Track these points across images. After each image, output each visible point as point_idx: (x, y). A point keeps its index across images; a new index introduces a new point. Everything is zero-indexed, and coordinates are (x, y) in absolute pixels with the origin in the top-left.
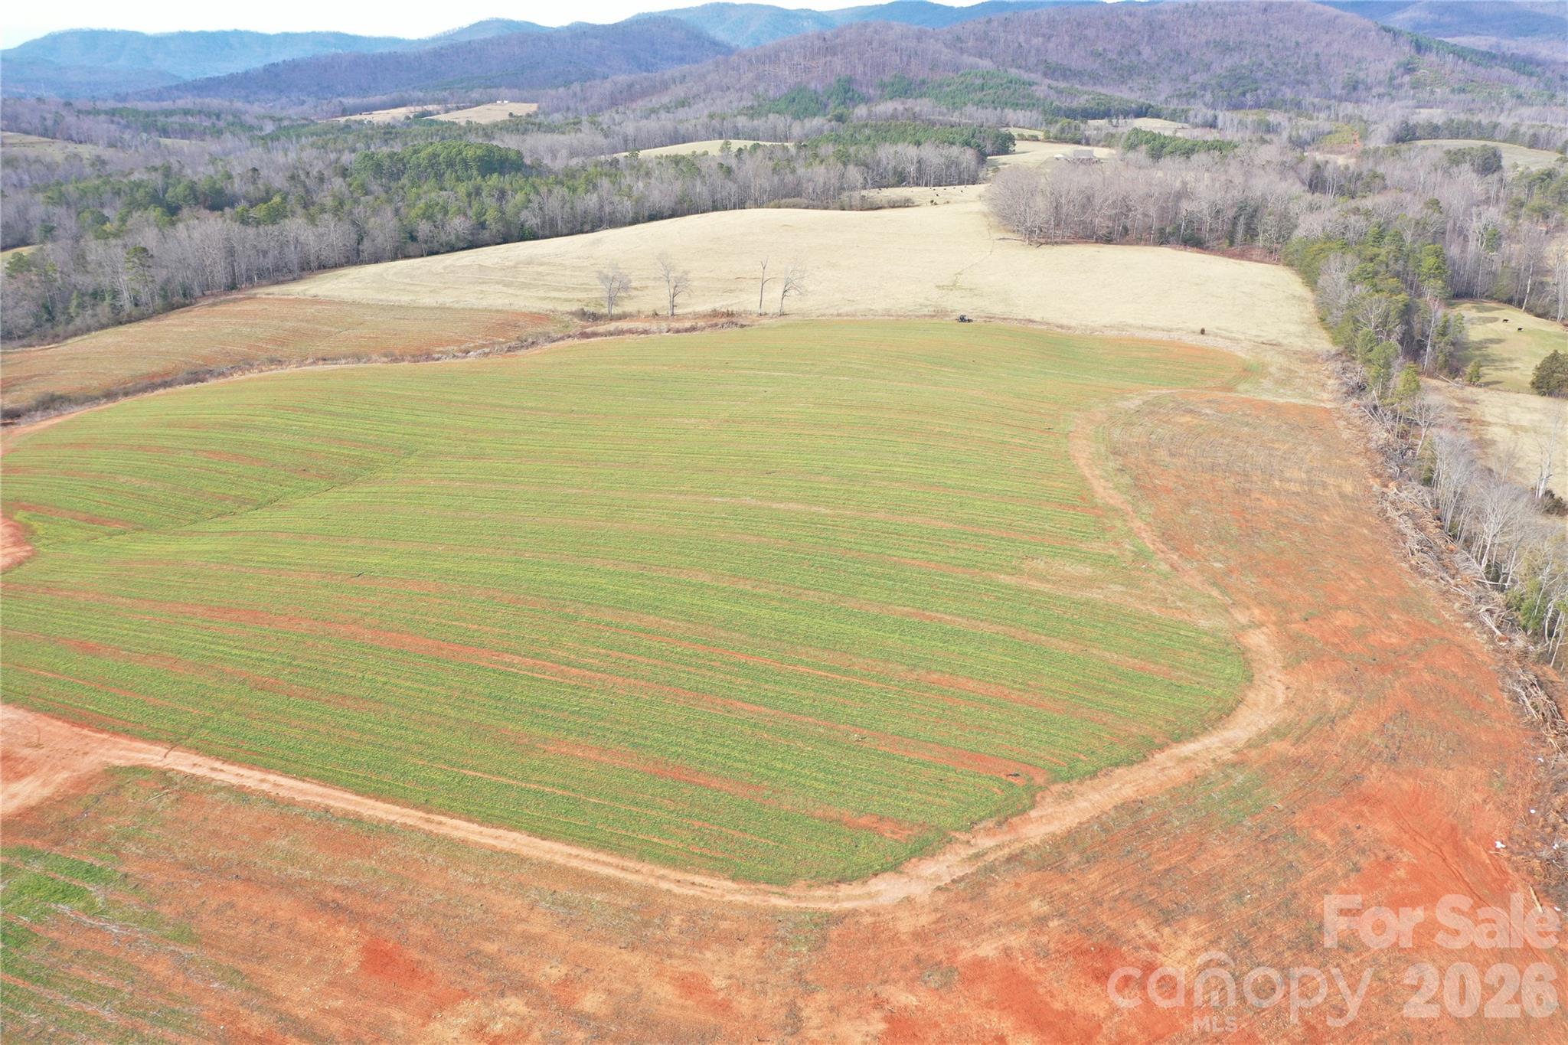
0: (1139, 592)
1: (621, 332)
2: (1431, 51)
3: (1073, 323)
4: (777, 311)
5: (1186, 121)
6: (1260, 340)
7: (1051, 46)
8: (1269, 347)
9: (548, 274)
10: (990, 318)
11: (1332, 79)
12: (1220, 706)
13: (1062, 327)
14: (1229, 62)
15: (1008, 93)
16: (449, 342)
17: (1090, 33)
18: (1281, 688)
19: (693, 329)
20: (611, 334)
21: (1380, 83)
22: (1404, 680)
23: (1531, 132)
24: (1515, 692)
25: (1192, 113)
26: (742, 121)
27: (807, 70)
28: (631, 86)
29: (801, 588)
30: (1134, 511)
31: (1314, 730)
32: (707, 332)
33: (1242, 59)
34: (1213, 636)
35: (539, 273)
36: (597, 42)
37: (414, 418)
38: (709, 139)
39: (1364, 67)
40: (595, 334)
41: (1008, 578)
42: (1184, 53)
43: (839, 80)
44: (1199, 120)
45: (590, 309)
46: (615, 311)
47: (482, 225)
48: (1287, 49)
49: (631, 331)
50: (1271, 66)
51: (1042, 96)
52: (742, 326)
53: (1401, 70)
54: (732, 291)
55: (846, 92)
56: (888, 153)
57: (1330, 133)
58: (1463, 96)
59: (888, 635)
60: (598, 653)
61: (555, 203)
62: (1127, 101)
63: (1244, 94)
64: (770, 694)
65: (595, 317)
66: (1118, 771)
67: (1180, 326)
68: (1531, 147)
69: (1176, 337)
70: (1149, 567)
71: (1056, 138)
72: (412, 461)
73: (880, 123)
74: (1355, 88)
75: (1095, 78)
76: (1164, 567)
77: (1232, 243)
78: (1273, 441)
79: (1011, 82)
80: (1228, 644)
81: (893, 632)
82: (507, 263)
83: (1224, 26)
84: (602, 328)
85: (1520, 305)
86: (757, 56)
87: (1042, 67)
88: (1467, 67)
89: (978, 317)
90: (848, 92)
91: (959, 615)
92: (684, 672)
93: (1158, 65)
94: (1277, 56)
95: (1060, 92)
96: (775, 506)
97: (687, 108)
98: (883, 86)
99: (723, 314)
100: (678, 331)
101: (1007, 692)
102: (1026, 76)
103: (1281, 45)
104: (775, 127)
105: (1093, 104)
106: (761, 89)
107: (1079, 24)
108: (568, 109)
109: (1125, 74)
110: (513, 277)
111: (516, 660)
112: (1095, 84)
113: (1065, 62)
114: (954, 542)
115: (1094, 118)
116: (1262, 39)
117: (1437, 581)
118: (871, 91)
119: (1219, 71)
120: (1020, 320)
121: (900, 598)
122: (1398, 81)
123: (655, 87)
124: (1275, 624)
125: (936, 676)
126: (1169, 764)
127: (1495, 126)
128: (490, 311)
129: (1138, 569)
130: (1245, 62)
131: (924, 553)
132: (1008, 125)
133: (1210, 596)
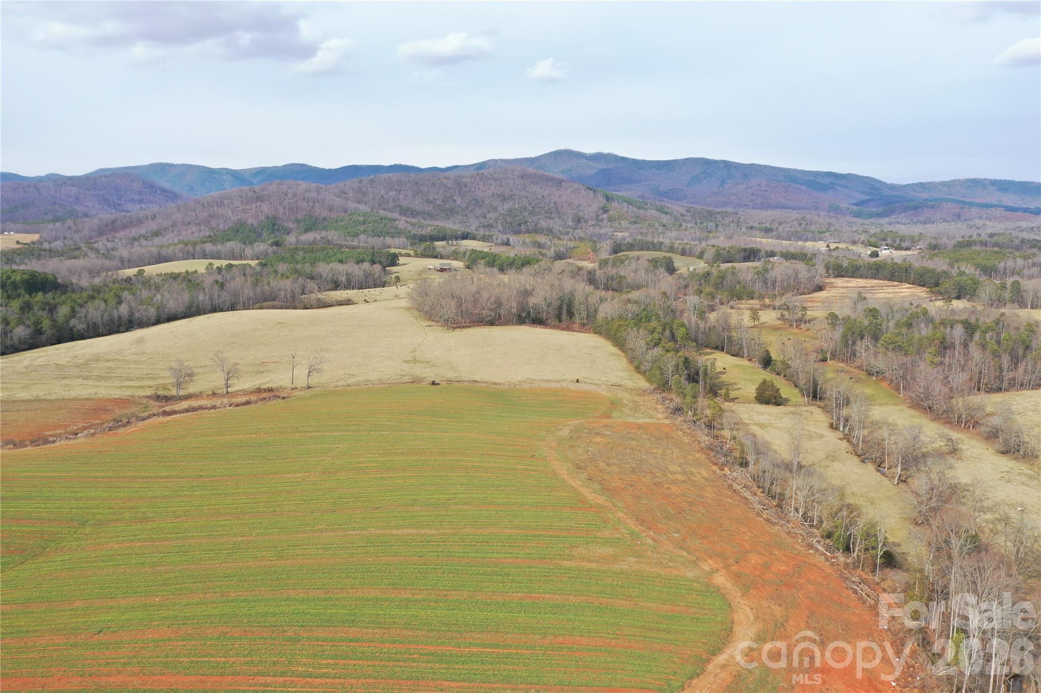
0: (646, 560)
1: (194, 409)
2: (614, 201)
3: (501, 381)
4: (305, 385)
5: (492, 242)
6: (610, 383)
7: (401, 196)
8: (617, 388)
9: (117, 368)
10: (450, 381)
11: (566, 216)
12: (724, 626)
13: (495, 384)
14: (507, 206)
15: (381, 226)
16: (55, 427)
17: (424, 189)
18: (747, 609)
19: (248, 403)
20: (187, 411)
21: (592, 219)
22: (802, 592)
23: (681, 247)
24: (854, 589)
25: (494, 237)
26: (208, 247)
27: (244, 211)
28: (114, 221)
29: (444, 590)
30: (613, 506)
31: (777, 633)
32: (260, 403)
33: (514, 205)
34: (698, 582)
35: (109, 368)
36: (74, 190)
37: (73, 494)
38: (184, 259)
39: (581, 209)
40: (174, 412)
41: (569, 563)
42: (480, 201)
43: (268, 218)
44: (499, 241)
45: (161, 393)
46: (182, 393)
47: (39, 332)
48: (538, 199)
49: (201, 408)
50: (530, 208)
51: (403, 228)
52: (284, 398)
53: (601, 211)
54: (262, 372)
55: (274, 226)
56: (324, 269)
57: (574, 248)
58: (636, 226)
59: (517, 615)
60: (328, 664)
61: (94, 311)
62: (455, 230)
63: (520, 225)
64: (463, 672)
65: (167, 399)
66: (694, 682)
67: (563, 378)
68: (682, 255)
69: (565, 386)
70: (642, 543)
71: (422, 255)
72: (87, 530)
73: (306, 247)
74: (579, 221)
75: (431, 216)
76: (650, 541)
77: (560, 321)
78: (651, 448)
79: (382, 219)
80: (708, 586)
81: (520, 612)
82: (79, 362)
83: (501, 186)
84: (177, 407)
85: (723, 350)
86: (208, 202)
87: (398, 209)
88: (635, 209)
89: (442, 381)
90: (274, 225)
91: (553, 594)
92: (396, 666)
93: (467, 208)
94: (533, 203)
95: (413, 225)
96: (395, 532)
97: (160, 237)
98: (298, 221)
99: (265, 390)
100: (238, 405)
101: (607, 642)
102: (390, 215)
103: (534, 197)
104: (233, 250)
105: (435, 232)
106: (213, 223)
107: (416, 184)
108: (65, 238)
109: (450, 213)
110: (88, 372)
111: (269, 680)
112: (432, 219)
113: (411, 206)
114: (524, 543)
115: (437, 241)
116: (523, 193)
117: (781, 526)
118: (290, 225)
119: (503, 212)
120: (469, 382)
121: (511, 587)
122: (600, 217)
123: (131, 222)
124: (723, 568)
125: (561, 639)
126: (718, 671)
127: (661, 243)
128: (80, 400)
129: (637, 545)
130: (516, 206)
131: (509, 553)
132: (389, 247)
133: (683, 556)
